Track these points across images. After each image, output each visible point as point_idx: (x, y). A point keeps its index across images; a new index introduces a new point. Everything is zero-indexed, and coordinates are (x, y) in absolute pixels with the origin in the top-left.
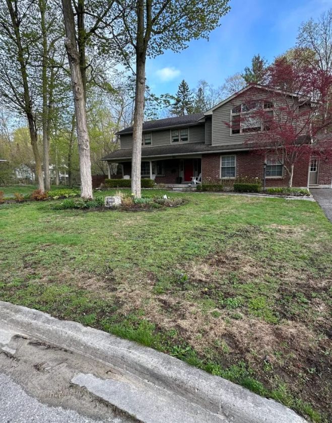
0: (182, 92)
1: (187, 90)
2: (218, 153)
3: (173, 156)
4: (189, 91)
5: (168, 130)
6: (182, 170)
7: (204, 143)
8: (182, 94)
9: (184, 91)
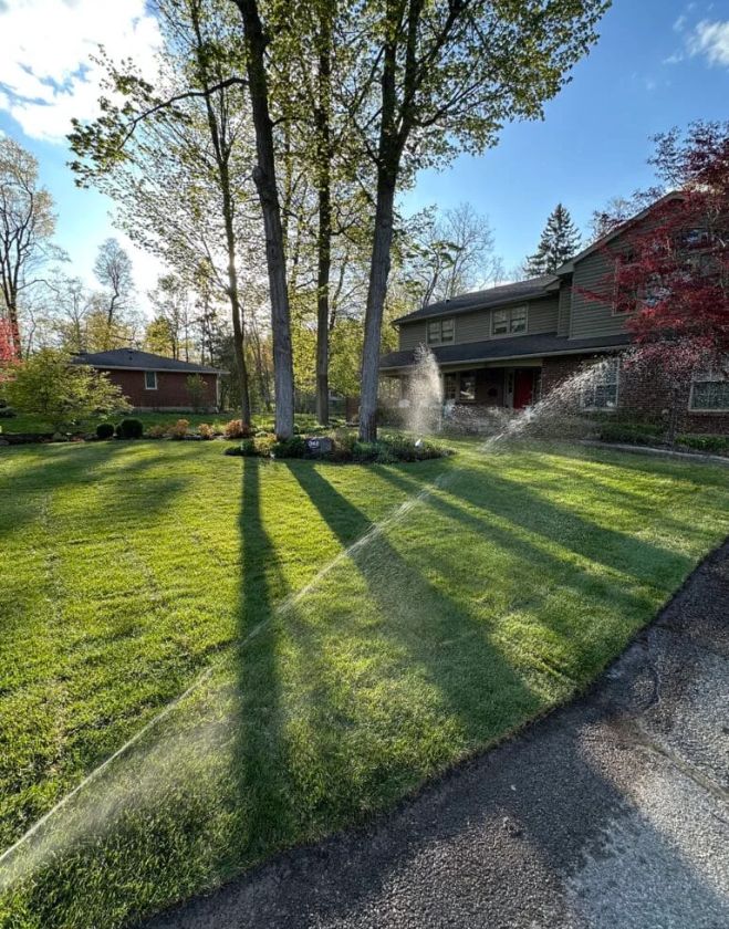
0: (555, 230)
1: (567, 223)
2: (578, 355)
3: (486, 363)
4: (569, 225)
5: (486, 310)
6: (510, 391)
7: (555, 333)
8: (553, 233)
9: (560, 228)
